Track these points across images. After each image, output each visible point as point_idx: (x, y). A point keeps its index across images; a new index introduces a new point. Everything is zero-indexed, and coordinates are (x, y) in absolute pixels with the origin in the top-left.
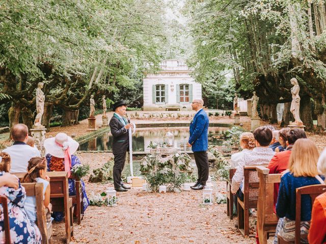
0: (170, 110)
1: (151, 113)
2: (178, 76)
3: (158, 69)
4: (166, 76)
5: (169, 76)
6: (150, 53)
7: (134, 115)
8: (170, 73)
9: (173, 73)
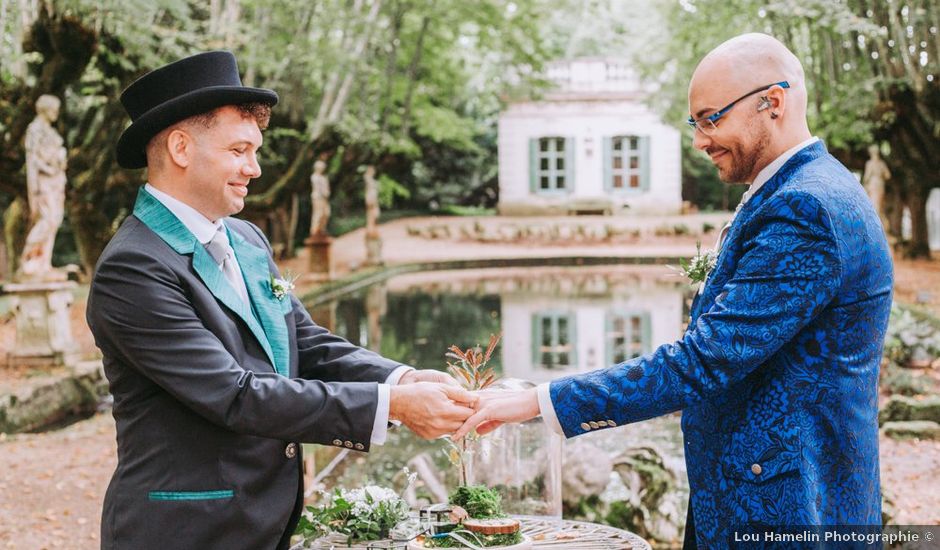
0: (581, 213)
1: (522, 223)
2: (607, 110)
3: (541, 83)
5: (578, 111)
7: (470, 229)
8: (581, 101)
9: (590, 100)
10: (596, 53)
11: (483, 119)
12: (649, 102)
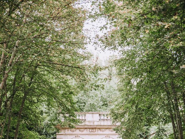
2: (100, 132)
3: (74, 121)
4: (85, 132)
5: (88, 132)
6: (64, 100)
8: (90, 128)
9: (93, 128)
10: (96, 110)
11: (50, 136)
12: (117, 130)
